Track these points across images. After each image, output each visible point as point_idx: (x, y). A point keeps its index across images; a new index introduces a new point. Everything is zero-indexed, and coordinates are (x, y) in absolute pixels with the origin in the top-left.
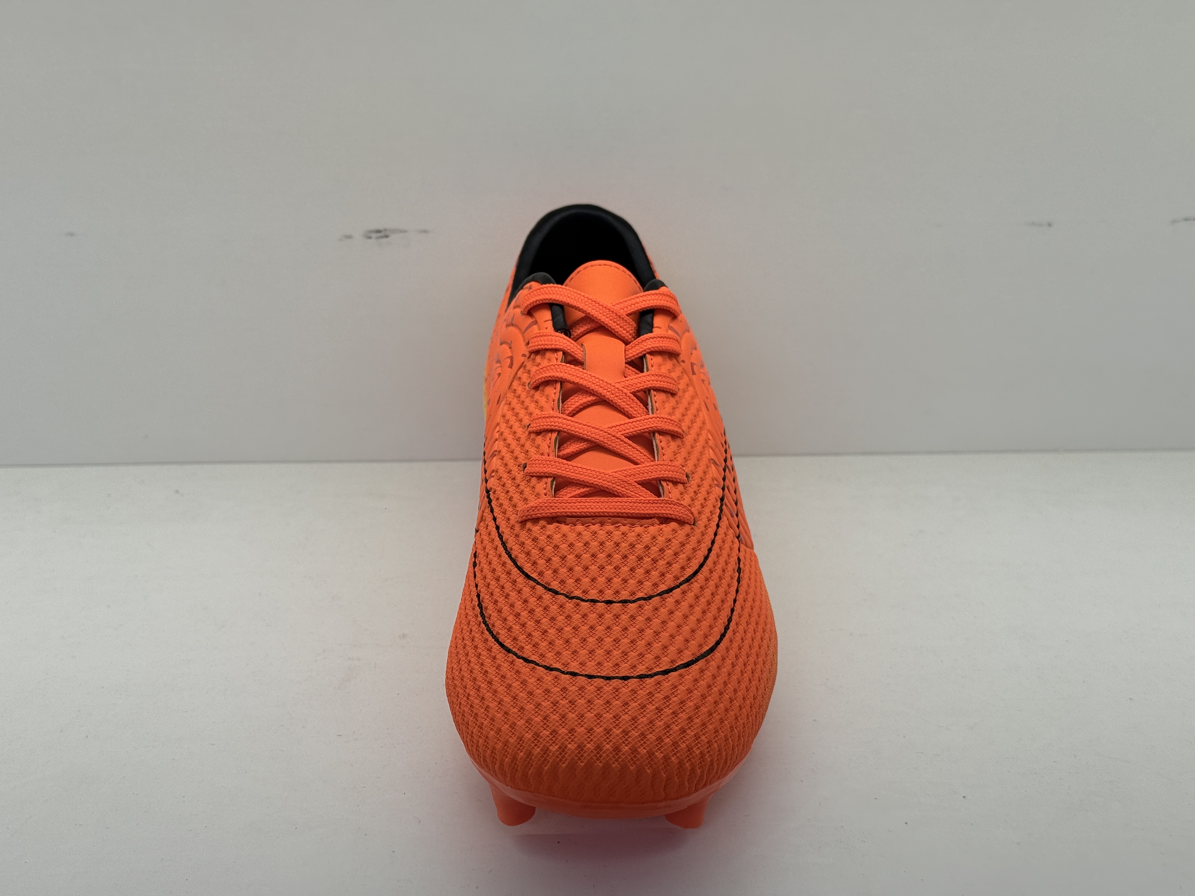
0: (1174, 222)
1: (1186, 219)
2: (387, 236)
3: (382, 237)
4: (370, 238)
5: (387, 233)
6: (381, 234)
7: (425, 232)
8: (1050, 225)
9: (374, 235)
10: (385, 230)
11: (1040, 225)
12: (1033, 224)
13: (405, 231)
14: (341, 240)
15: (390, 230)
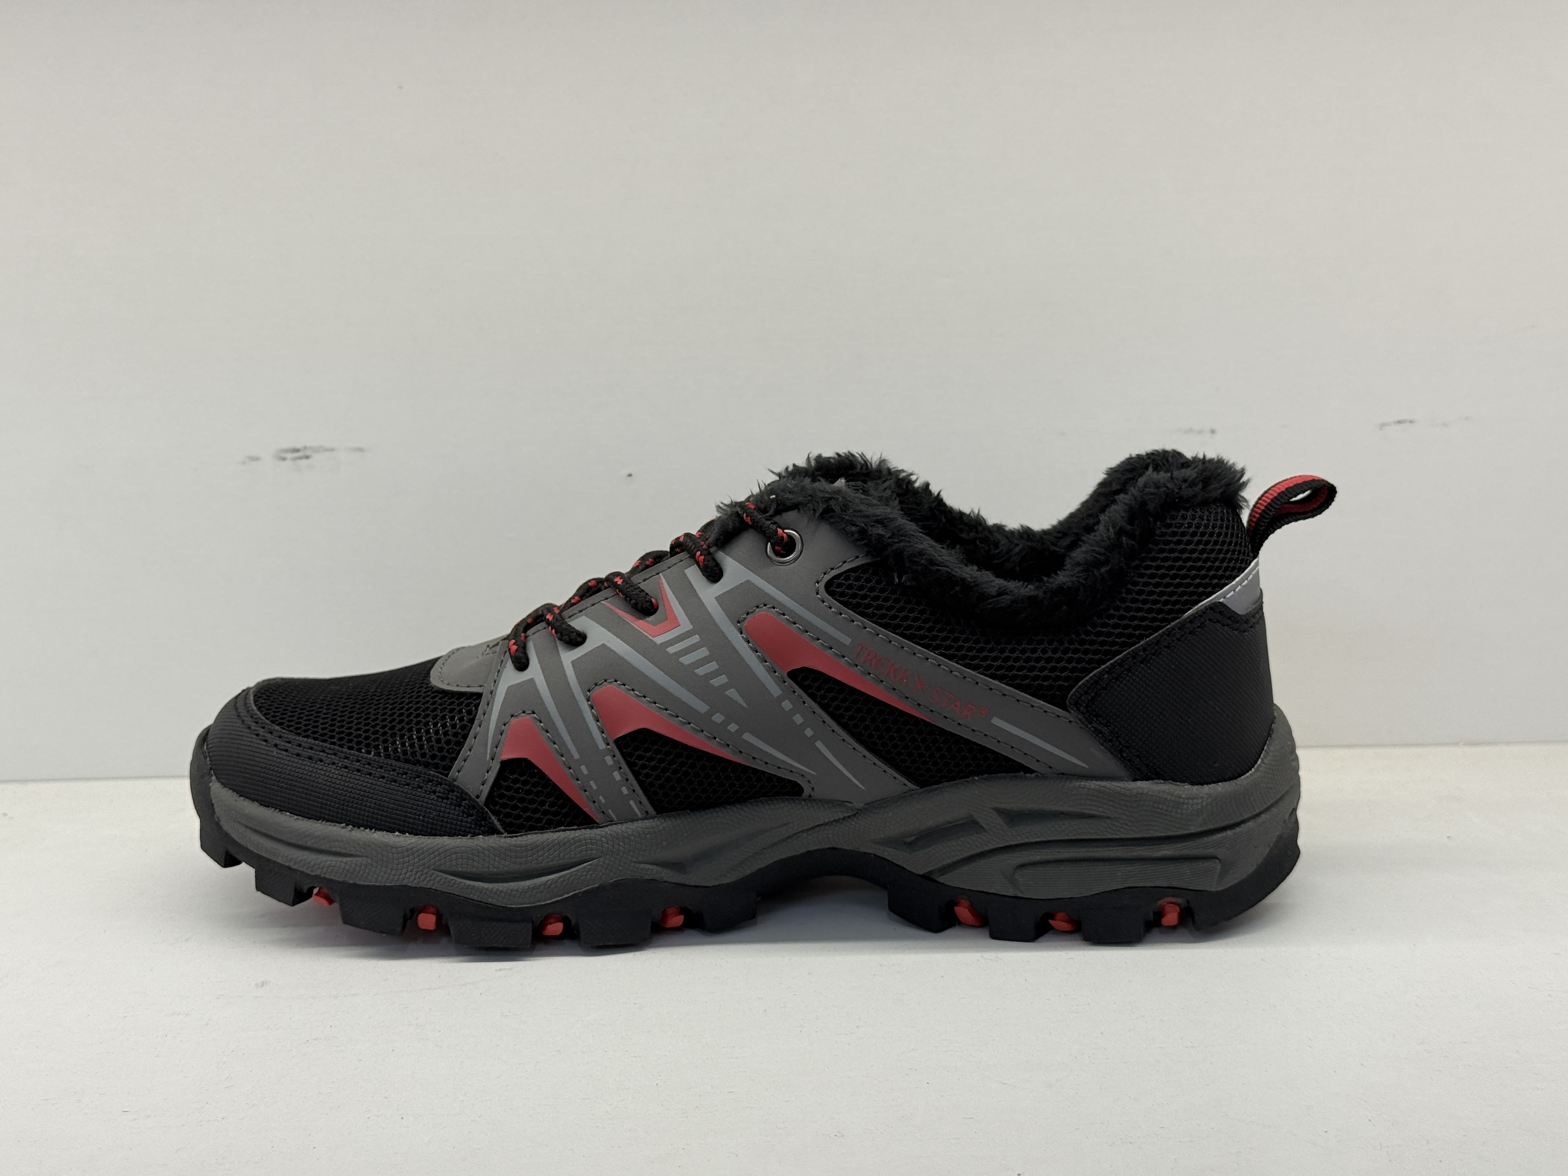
0: (1383, 425)
1: (1400, 422)
2: (307, 457)
3: (300, 458)
4: (284, 459)
5: (308, 453)
6: (300, 454)
7: (360, 450)
8: (1213, 432)
9: (289, 456)
10: (305, 448)
11: (1200, 432)
12: (1191, 430)
13: (332, 450)
14: (244, 463)
15: (311, 448)
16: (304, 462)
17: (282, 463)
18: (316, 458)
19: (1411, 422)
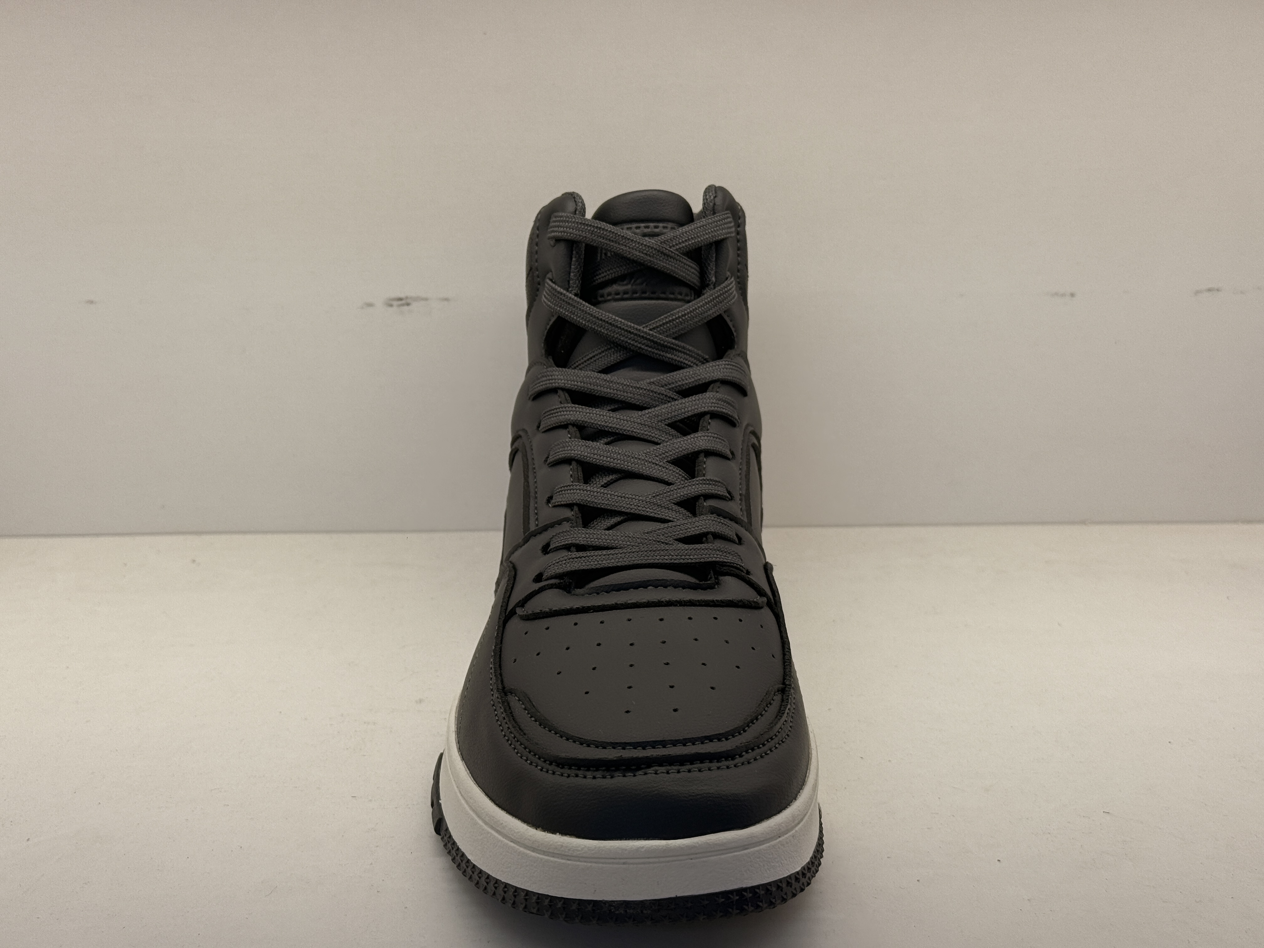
0: (1197, 292)
1: (1210, 290)
2: (408, 304)
3: (403, 305)
4: (391, 306)
5: (409, 301)
7: (447, 300)
9: (395, 303)
10: (407, 298)
11: (1063, 295)
12: (1056, 294)
13: (426, 299)
14: (362, 308)
15: (411, 298)
16: (406, 308)
17: (390, 309)
18: (415, 305)
19: (1218, 290)
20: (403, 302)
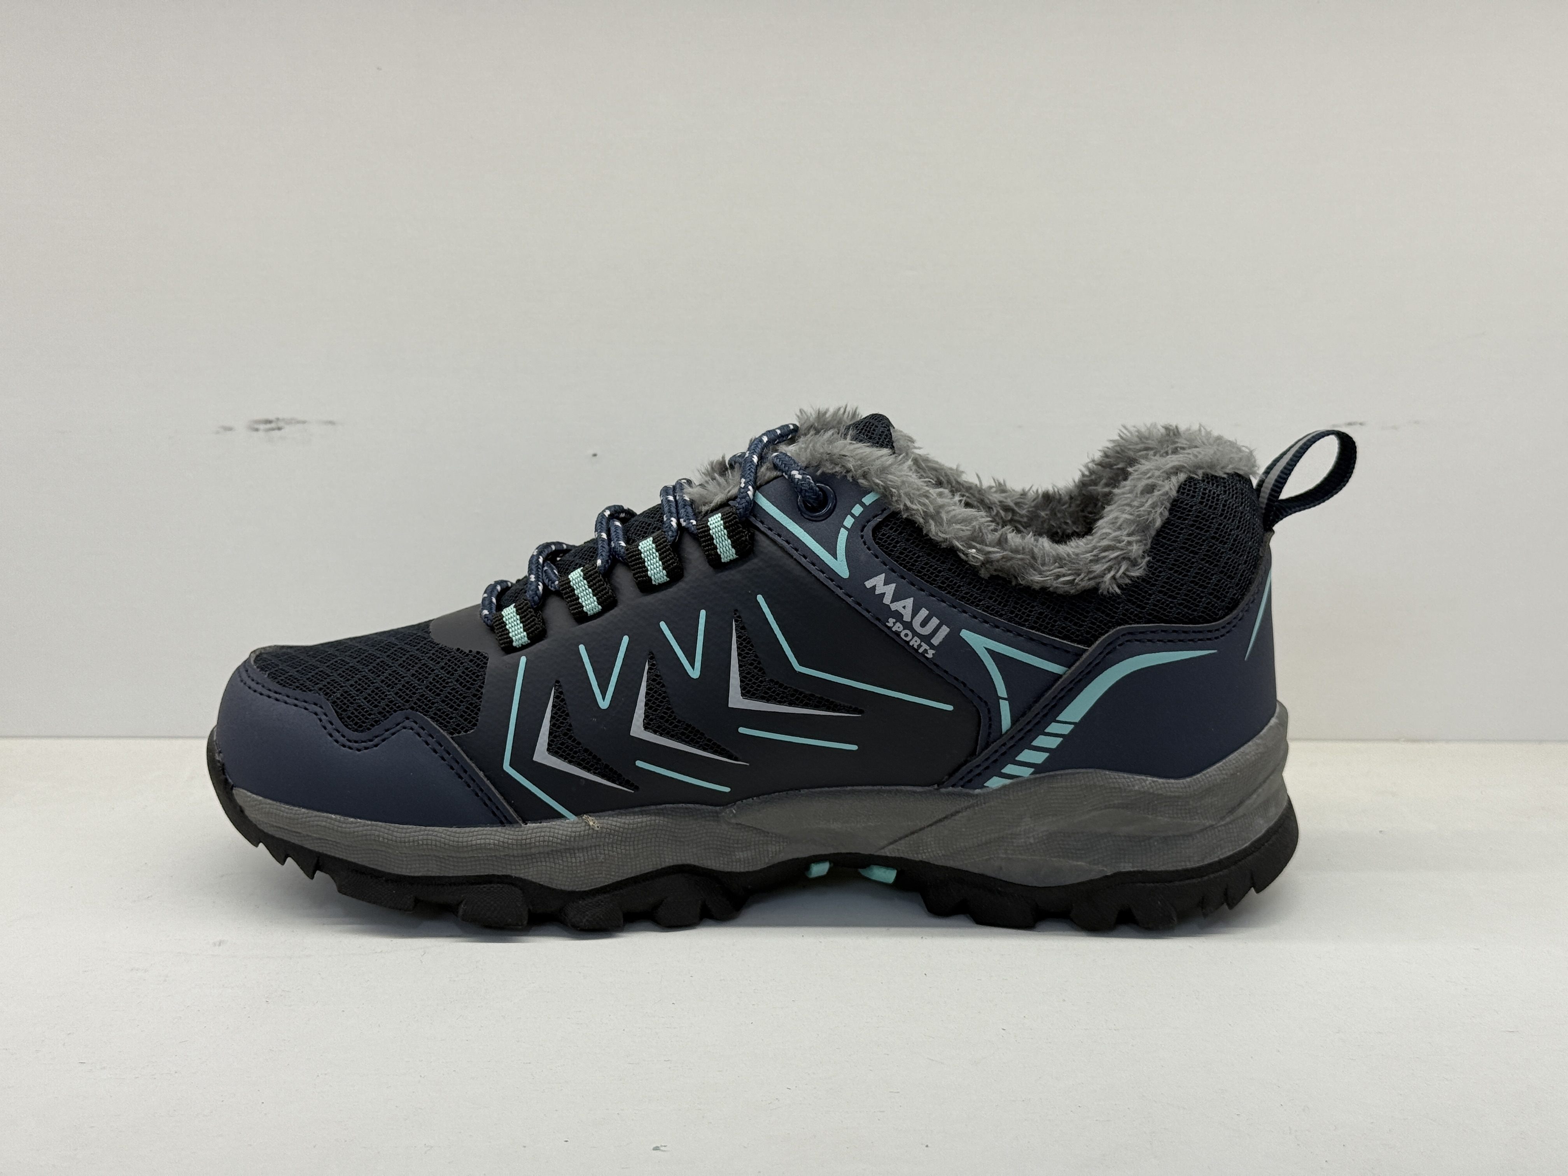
1: (1350, 424)
2: (279, 429)
3: (273, 429)
4: (257, 430)
5: (281, 424)
7: (332, 423)
9: (262, 427)
10: (278, 419)
13: (304, 422)
14: (218, 433)
15: (283, 420)
16: (277, 433)
17: (255, 434)
18: (287, 430)
19: (1361, 424)
20: (273, 425)
